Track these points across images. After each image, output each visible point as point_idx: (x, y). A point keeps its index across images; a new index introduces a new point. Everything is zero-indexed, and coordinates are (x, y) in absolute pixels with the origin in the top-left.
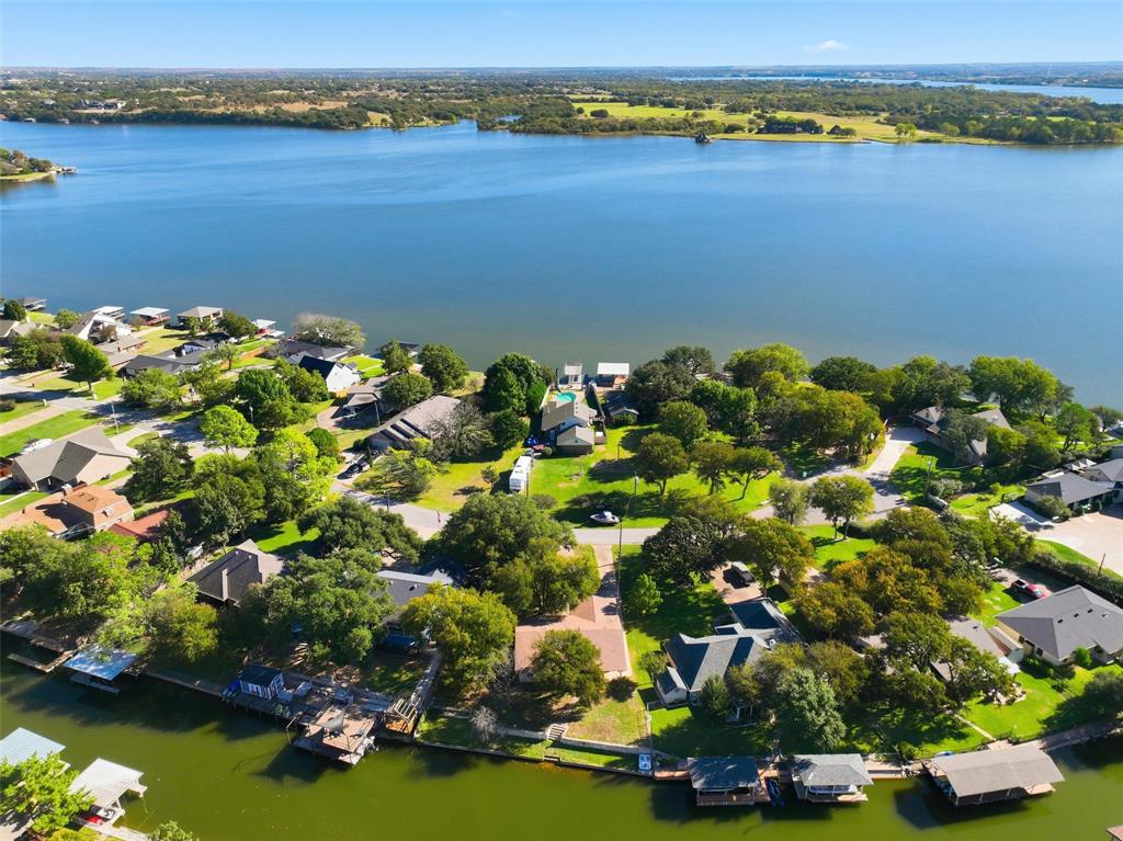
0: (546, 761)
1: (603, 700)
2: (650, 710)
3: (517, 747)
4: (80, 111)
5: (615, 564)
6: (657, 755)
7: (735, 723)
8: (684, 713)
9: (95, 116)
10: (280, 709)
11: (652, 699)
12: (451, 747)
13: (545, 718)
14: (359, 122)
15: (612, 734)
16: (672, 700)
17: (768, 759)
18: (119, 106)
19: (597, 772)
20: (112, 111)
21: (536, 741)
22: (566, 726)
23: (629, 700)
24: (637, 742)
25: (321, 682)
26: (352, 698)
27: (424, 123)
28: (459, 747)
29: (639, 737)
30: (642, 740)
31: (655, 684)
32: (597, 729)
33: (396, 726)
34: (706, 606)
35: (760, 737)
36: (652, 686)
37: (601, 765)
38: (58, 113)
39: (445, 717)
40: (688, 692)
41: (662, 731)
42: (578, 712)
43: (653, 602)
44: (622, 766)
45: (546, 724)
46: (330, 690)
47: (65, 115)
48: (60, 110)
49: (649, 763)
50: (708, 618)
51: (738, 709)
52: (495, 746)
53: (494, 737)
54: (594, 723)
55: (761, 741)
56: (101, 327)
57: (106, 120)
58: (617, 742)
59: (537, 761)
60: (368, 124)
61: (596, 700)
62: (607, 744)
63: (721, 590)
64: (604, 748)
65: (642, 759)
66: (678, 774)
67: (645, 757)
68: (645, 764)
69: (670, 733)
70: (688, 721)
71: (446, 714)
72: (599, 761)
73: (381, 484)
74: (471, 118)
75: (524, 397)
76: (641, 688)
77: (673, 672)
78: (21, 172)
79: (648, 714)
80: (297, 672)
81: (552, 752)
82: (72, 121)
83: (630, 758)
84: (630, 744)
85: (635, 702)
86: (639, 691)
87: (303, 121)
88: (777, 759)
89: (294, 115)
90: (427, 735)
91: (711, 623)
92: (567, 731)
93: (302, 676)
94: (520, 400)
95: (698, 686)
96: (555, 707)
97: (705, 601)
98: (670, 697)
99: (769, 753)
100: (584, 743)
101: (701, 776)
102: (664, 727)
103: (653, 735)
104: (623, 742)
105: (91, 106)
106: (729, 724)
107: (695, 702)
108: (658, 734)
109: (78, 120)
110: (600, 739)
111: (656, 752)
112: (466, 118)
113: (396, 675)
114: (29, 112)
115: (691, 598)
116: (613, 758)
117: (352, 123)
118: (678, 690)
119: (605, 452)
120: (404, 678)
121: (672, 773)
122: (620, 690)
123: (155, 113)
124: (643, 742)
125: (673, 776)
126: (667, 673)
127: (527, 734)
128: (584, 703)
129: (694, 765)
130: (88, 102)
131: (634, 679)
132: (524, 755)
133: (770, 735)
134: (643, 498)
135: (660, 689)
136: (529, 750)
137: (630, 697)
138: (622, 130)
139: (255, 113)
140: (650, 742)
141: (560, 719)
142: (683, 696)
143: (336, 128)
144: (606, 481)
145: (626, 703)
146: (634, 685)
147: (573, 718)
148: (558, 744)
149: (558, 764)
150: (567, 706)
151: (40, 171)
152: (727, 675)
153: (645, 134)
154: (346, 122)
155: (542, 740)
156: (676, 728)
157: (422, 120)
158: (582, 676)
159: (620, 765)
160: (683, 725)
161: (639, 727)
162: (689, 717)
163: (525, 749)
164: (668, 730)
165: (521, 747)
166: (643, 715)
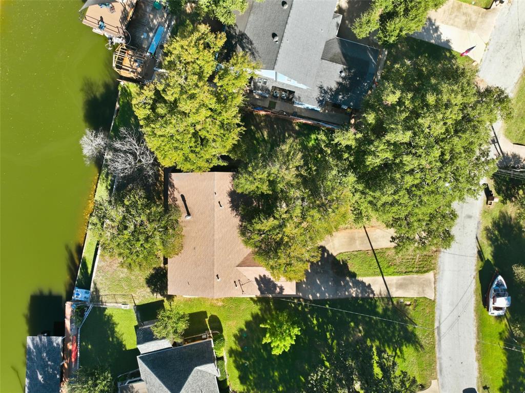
2: (136, 309)
5: (390, 298)
6: (88, 308)
8: (130, 343)
23: (149, 290)
24: (97, 290)
29: (101, 293)
30: (98, 296)
37: (84, 254)
41: (110, 317)
44: (81, 274)
67: (88, 296)
68: (80, 294)
69: (109, 323)
70: (121, 344)
72: (88, 253)
76: (166, 303)
79: (131, 306)
83: (86, 282)
84: (95, 284)
86: (163, 301)
101: (36, 346)
102: (115, 319)
104: (97, 279)
124: (96, 297)
136: (104, 188)
140: (98, 304)
145: (146, 286)
156: (113, 332)
159: (82, 271)
160: (117, 338)
161: (114, 295)
162: (125, 345)
163: (105, 185)
164: (111, 322)
165: (107, 181)
166: (127, 301)
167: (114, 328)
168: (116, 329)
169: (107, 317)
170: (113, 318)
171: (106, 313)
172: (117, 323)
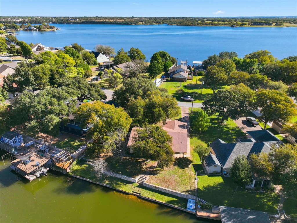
0: (132, 194)
1: (171, 166)
2: (198, 175)
3: (119, 184)
4: (68, 21)
5: (189, 113)
6: (200, 201)
7: (251, 190)
8: (219, 180)
9: (71, 22)
10: (13, 150)
11: (200, 170)
12: (84, 179)
13: (137, 170)
14: (136, 23)
15: (174, 185)
16: (212, 172)
17: (276, 216)
18: (78, 20)
19: (161, 205)
20: (76, 21)
21: (130, 183)
22: (148, 177)
23: (187, 169)
24: (187, 191)
25: (39, 142)
26: (48, 150)
27: (153, 24)
28: (88, 180)
29: (189, 189)
30: (191, 191)
31: (202, 163)
32: (165, 181)
33: (60, 165)
34: (233, 132)
35: (269, 201)
36: (201, 163)
37: (164, 202)
38: (63, 21)
39: (87, 164)
40: (222, 168)
42: (156, 171)
43: (205, 125)
44: (177, 205)
45: (137, 174)
46: (41, 146)
47: (65, 22)
48: (64, 21)
49: (194, 206)
50: (234, 137)
51: (254, 181)
52: (107, 182)
53: (104, 177)
54: (164, 178)
55: (270, 203)
56: (40, 47)
57: (74, 23)
58: (175, 190)
59: (127, 194)
60: (138, 24)
61: (167, 165)
62: (170, 189)
63: (241, 127)
64: (167, 192)
65: (190, 202)
66: (212, 215)
67: (192, 201)
68: (191, 205)
69: (209, 189)
70: (221, 184)
71: (88, 163)
72: (163, 199)
73: (103, 84)
74: (166, 23)
75: (163, 65)
76: (194, 163)
77: (214, 157)
78: (47, 29)
79: (196, 177)
80: (31, 137)
81: (137, 190)
82: (66, 23)
83: (183, 201)
84: (184, 192)
85: (190, 170)
86: (193, 165)
87: (122, 23)
88: (283, 217)
89: (119, 22)
90: (75, 172)
91: (236, 139)
92: (149, 180)
93: (32, 139)
94: (162, 65)
95: (229, 164)
96: (144, 166)
97: (232, 130)
98: (210, 169)
99: (276, 212)
100: (156, 187)
102: (206, 185)
103: (198, 189)
104: (180, 190)
105: (71, 20)
106: (247, 189)
107: (226, 174)
108: (201, 188)
109: (68, 23)
110: (165, 187)
111: (200, 199)
112: (165, 23)
113: (72, 143)
114: (57, 21)
115: (225, 128)
116: (172, 199)
117: (134, 23)
118: (216, 166)
119: (192, 81)
120: (75, 144)
121: (208, 214)
122: (183, 163)
123: (86, 21)
124: (192, 192)
125: (209, 216)
126: (210, 156)
127: (126, 178)
128: (160, 166)
129: (224, 211)
130: (70, 19)
131: (191, 159)
132: (121, 189)
133: (276, 199)
134: (205, 95)
135: (205, 165)
136: (124, 187)
137: (188, 167)
138: (209, 25)
139: (110, 21)
140: (196, 193)
141: (146, 173)
142: (219, 170)
143: (130, 24)
144: (190, 89)
145: (184, 170)
146: (191, 162)
147: (153, 172)
148: (141, 186)
149: (139, 197)
150: (151, 167)
151: (52, 29)
152: (249, 158)
153: (216, 26)
154: (133, 23)
155: (133, 183)
156: (213, 187)
157: (153, 23)
158: (158, 149)
159: (175, 204)
160: (217, 186)
161: (190, 183)
162: (221, 182)
163: (122, 186)
164: (208, 187)
165: (121, 185)
166: (193, 178)
167: (211, 187)
168: (212, 186)
169: (205, 190)
170: (205, 186)
171: (202, 190)
172: (208, 185)
